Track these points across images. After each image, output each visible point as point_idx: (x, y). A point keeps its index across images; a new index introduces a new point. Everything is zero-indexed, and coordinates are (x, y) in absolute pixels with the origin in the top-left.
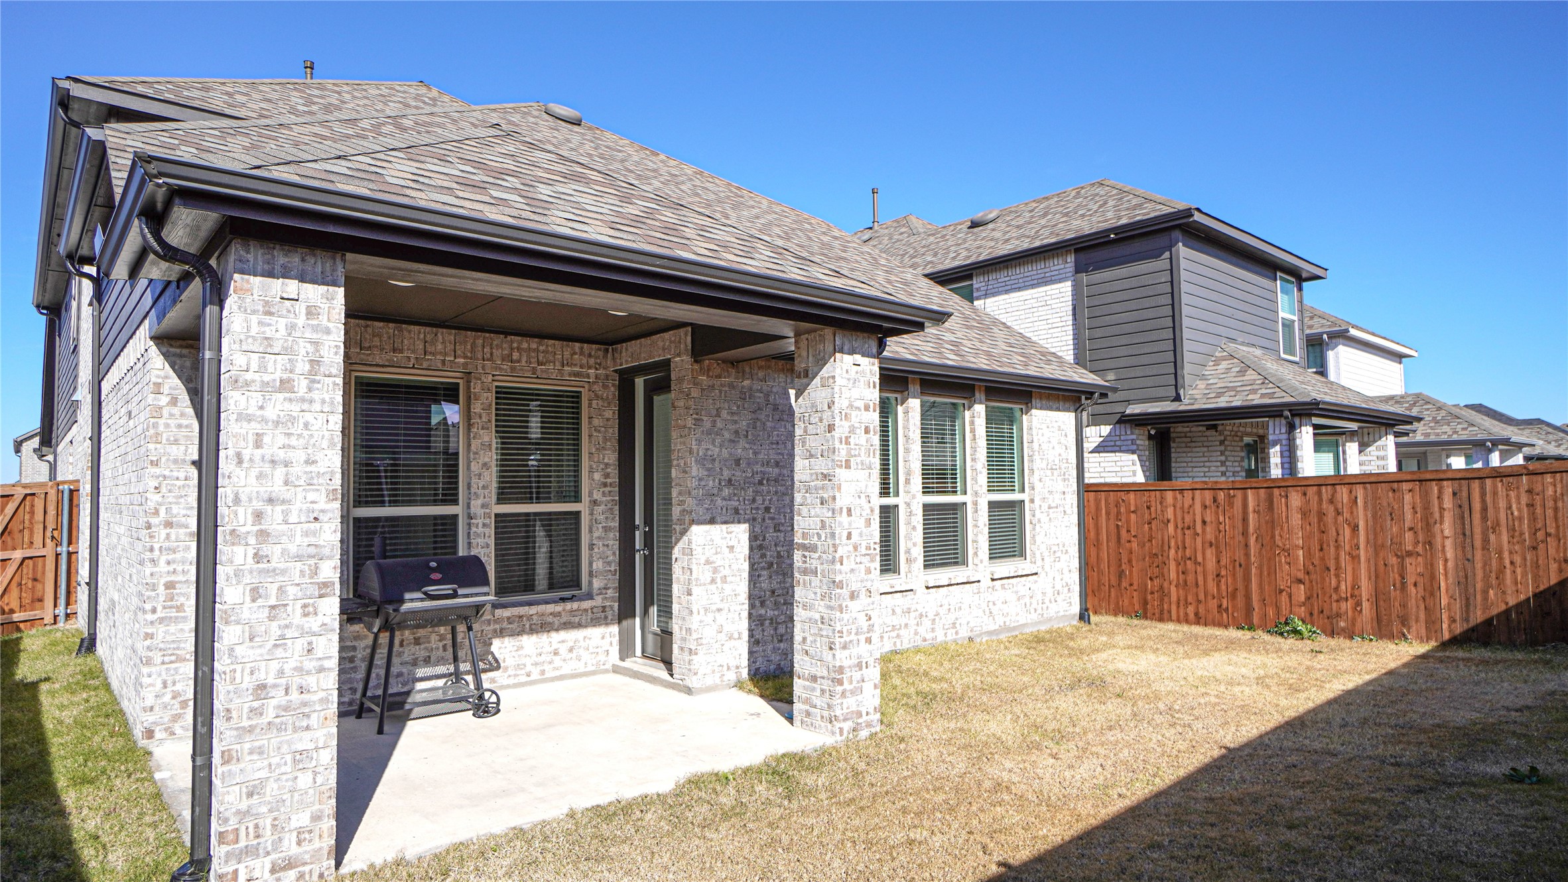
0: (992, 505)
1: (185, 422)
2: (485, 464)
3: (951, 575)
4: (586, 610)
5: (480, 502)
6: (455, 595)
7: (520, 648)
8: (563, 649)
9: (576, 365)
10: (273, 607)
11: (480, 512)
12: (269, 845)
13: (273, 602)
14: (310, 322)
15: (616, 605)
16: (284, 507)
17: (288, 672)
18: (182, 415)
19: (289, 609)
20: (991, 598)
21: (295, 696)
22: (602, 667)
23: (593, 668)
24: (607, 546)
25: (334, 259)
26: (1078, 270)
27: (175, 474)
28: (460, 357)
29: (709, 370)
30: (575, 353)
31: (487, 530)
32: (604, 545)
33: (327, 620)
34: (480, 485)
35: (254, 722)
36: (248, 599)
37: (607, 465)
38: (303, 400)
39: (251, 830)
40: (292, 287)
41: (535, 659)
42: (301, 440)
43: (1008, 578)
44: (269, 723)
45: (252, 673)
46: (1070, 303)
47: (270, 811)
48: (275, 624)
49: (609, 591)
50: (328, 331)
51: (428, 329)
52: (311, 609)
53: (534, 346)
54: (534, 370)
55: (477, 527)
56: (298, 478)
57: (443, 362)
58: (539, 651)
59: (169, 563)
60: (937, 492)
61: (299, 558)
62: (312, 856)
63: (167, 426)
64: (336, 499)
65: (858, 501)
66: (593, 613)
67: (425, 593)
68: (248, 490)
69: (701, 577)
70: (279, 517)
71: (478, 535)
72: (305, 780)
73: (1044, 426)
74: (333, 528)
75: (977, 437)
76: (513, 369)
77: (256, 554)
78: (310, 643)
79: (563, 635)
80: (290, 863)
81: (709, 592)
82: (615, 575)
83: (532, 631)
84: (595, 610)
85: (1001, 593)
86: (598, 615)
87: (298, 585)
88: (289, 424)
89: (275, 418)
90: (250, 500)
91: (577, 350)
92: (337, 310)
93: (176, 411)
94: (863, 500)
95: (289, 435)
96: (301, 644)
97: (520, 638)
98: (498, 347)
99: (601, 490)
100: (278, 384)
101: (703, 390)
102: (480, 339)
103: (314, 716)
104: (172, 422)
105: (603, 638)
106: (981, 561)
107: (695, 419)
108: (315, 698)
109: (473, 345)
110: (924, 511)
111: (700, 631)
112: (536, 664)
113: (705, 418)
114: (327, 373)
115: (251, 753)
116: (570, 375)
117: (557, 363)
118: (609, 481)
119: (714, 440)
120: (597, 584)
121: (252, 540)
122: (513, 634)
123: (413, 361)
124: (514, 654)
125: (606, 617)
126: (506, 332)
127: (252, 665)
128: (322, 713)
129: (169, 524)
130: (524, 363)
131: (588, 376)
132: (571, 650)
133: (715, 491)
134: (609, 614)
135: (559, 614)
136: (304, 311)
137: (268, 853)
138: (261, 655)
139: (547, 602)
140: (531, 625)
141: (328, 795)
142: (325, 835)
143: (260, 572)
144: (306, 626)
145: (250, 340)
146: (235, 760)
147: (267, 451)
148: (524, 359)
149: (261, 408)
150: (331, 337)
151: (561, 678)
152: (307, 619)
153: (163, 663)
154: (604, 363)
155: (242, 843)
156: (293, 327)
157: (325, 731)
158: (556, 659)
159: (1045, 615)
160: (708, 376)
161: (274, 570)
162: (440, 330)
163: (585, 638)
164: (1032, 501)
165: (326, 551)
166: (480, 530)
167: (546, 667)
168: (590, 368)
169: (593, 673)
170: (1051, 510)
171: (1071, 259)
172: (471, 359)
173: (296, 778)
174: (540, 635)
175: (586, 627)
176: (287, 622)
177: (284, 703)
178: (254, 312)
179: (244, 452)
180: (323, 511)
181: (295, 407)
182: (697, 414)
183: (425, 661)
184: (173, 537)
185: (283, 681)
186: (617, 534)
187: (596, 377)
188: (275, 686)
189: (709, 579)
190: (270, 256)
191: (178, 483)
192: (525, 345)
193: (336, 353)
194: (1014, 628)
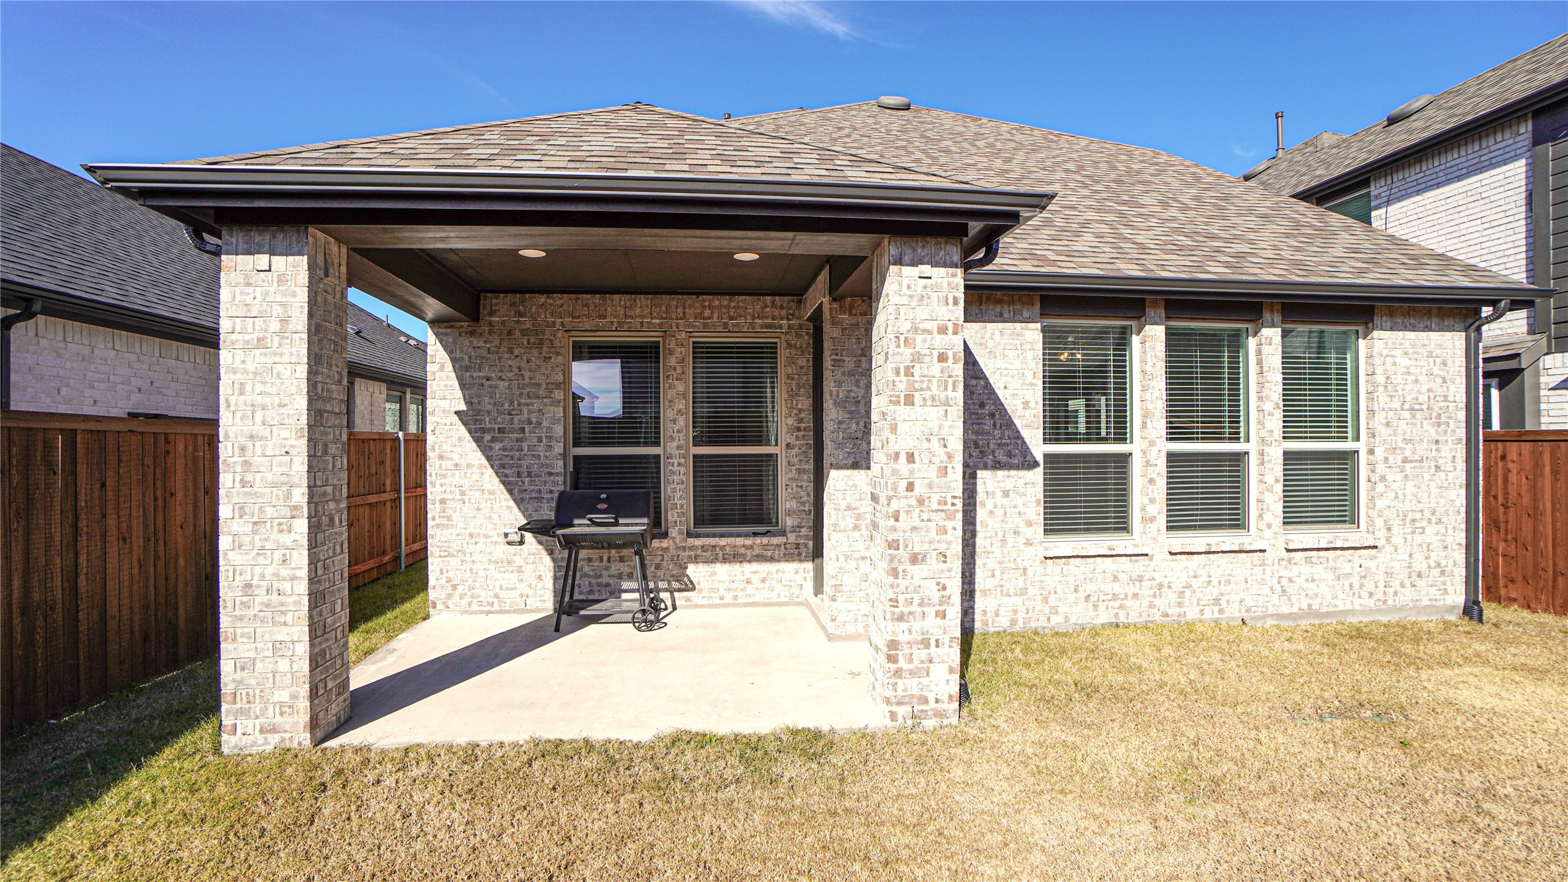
0: (1289, 456)
1: (450, 383)
2: (679, 411)
3: (1212, 541)
4: (778, 546)
5: (675, 444)
6: (616, 524)
7: (713, 574)
8: (756, 579)
9: (767, 317)
10: (255, 523)
11: (676, 452)
12: (258, 709)
13: (256, 519)
14: (281, 288)
15: (811, 543)
16: (262, 443)
17: (268, 577)
18: (447, 377)
19: (268, 525)
20: (1284, 573)
21: (275, 597)
22: (795, 600)
23: (787, 600)
24: (801, 487)
25: (298, 232)
26: (1538, 140)
27: (444, 421)
28: (655, 318)
29: (851, 307)
30: (766, 306)
31: (682, 469)
32: (797, 486)
33: (298, 537)
34: (675, 430)
35: (244, 613)
36: (237, 515)
37: (800, 410)
38: (275, 354)
39: (244, 696)
40: (263, 260)
41: (727, 585)
42: (275, 387)
43: (1318, 549)
44: (255, 615)
45: (241, 574)
46: (1524, 189)
47: (258, 684)
48: (257, 537)
49: (802, 530)
50: (294, 295)
51: (628, 296)
52: (284, 527)
53: (726, 303)
54: (725, 325)
55: (673, 465)
56: (273, 418)
57: (642, 324)
58: (732, 578)
59: (442, 485)
60: (1202, 439)
61: (274, 485)
62: (292, 727)
63: (438, 385)
64: (303, 436)
65: (926, 445)
66: (786, 548)
67: (590, 520)
68: (234, 428)
69: (840, 522)
70: (259, 451)
71: (674, 473)
72: (284, 665)
73: (1398, 353)
74: (301, 460)
75: (1265, 369)
76: (705, 325)
77: (241, 480)
78: (284, 555)
79: (755, 566)
80: (274, 728)
81: (851, 539)
82: (809, 514)
83: (725, 560)
84: (788, 546)
85: (1301, 567)
86: (792, 551)
87: (274, 506)
88: (265, 374)
89: (254, 370)
90: (236, 437)
91: (768, 303)
92: (302, 276)
93: (443, 375)
94: (935, 445)
95: (265, 383)
96: (278, 555)
97: (713, 565)
98: (691, 306)
99: (795, 434)
100: (256, 341)
101: (844, 329)
102: (674, 301)
103: (290, 614)
104: (441, 383)
105: (797, 572)
106: (1269, 526)
107: (834, 360)
108: (290, 600)
109: (668, 307)
110: (1168, 461)
111: (840, 578)
112: (729, 590)
113: (847, 359)
114: (294, 330)
115: (242, 636)
116: (762, 327)
117: (748, 317)
118: (802, 425)
119: (858, 381)
120: (789, 522)
121: (239, 469)
122: (707, 562)
123: (615, 325)
124: (707, 578)
125: (800, 554)
126: (698, 292)
127: (241, 567)
128: (296, 613)
129: (441, 457)
130: (715, 320)
131: (780, 327)
132: (764, 581)
133: (860, 435)
134: (804, 551)
135: (751, 547)
136: (275, 280)
137: (257, 717)
138: (248, 561)
139: (739, 535)
140: (724, 554)
141: (303, 680)
142: (302, 712)
143: (245, 494)
144: (281, 540)
145: (234, 307)
146: (230, 640)
147: (248, 397)
148: (716, 316)
149: (244, 362)
150: (297, 300)
151: (754, 604)
152: (282, 535)
153: (440, 556)
154: (797, 313)
155: (238, 706)
156: (267, 293)
157: (298, 628)
158: (750, 587)
159: (1390, 602)
160: (850, 314)
161: (256, 494)
162: (638, 296)
163: (777, 571)
164: (1371, 452)
165: (296, 480)
166: (676, 468)
167: (739, 593)
168: (782, 319)
169: (786, 604)
170: (1408, 466)
171: (1526, 129)
172: (666, 318)
173: (277, 662)
174: (732, 564)
175: (779, 561)
176: (266, 536)
177: (265, 601)
178: (237, 285)
179: (231, 398)
180: (292, 446)
181: (270, 360)
182: (837, 355)
183: (628, 576)
184: (444, 467)
185: (264, 583)
186: (812, 476)
187: (789, 327)
188: (258, 586)
189: (851, 526)
190: (248, 237)
191: (447, 427)
192: (717, 303)
193: (301, 312)
194: (1328, 615)
